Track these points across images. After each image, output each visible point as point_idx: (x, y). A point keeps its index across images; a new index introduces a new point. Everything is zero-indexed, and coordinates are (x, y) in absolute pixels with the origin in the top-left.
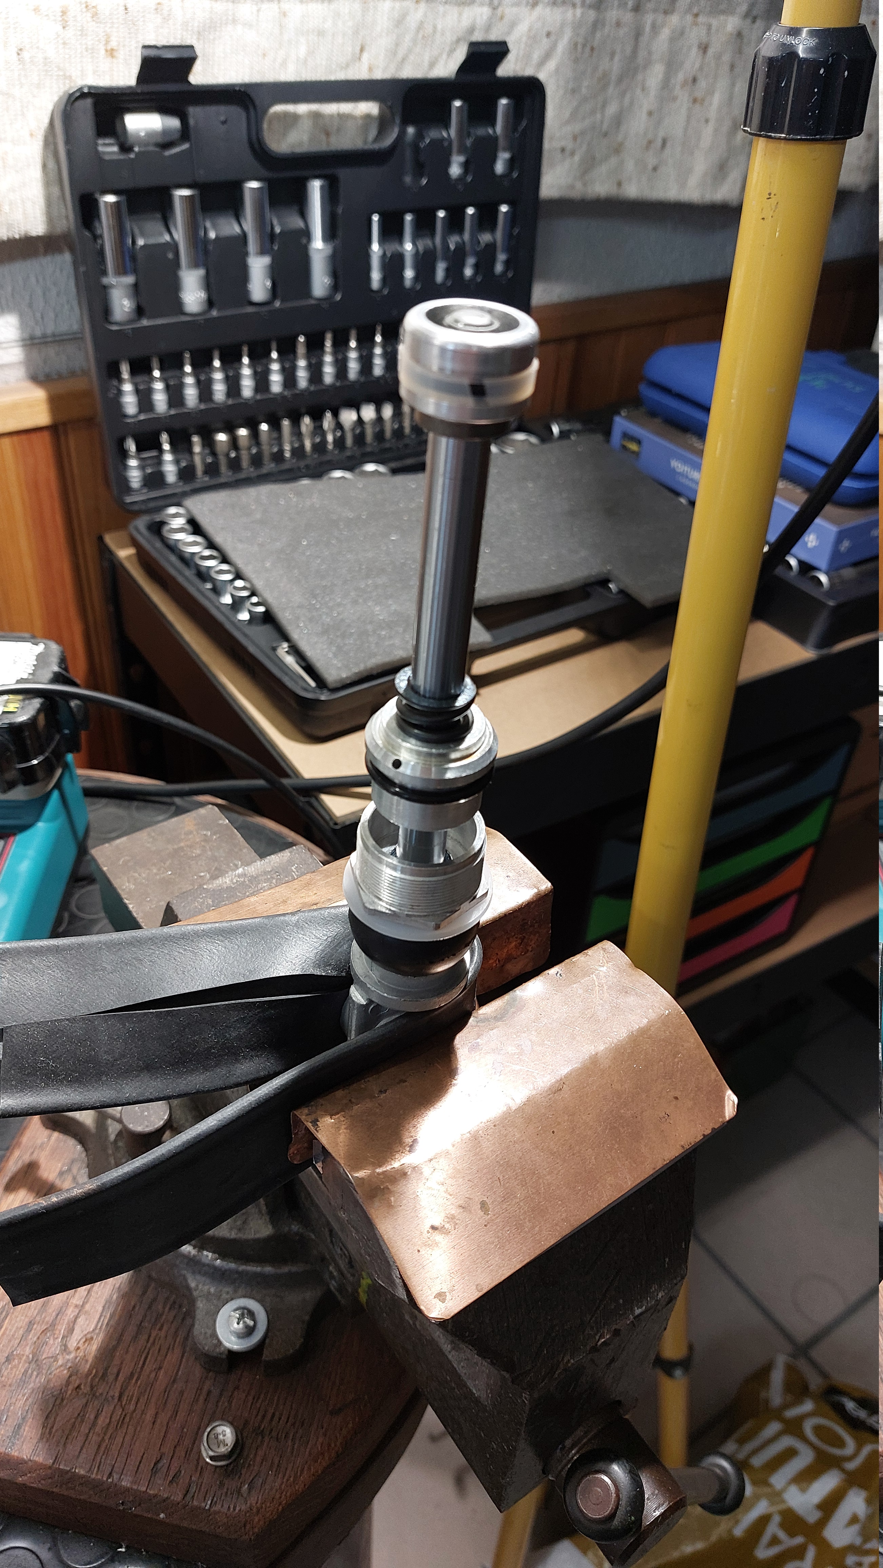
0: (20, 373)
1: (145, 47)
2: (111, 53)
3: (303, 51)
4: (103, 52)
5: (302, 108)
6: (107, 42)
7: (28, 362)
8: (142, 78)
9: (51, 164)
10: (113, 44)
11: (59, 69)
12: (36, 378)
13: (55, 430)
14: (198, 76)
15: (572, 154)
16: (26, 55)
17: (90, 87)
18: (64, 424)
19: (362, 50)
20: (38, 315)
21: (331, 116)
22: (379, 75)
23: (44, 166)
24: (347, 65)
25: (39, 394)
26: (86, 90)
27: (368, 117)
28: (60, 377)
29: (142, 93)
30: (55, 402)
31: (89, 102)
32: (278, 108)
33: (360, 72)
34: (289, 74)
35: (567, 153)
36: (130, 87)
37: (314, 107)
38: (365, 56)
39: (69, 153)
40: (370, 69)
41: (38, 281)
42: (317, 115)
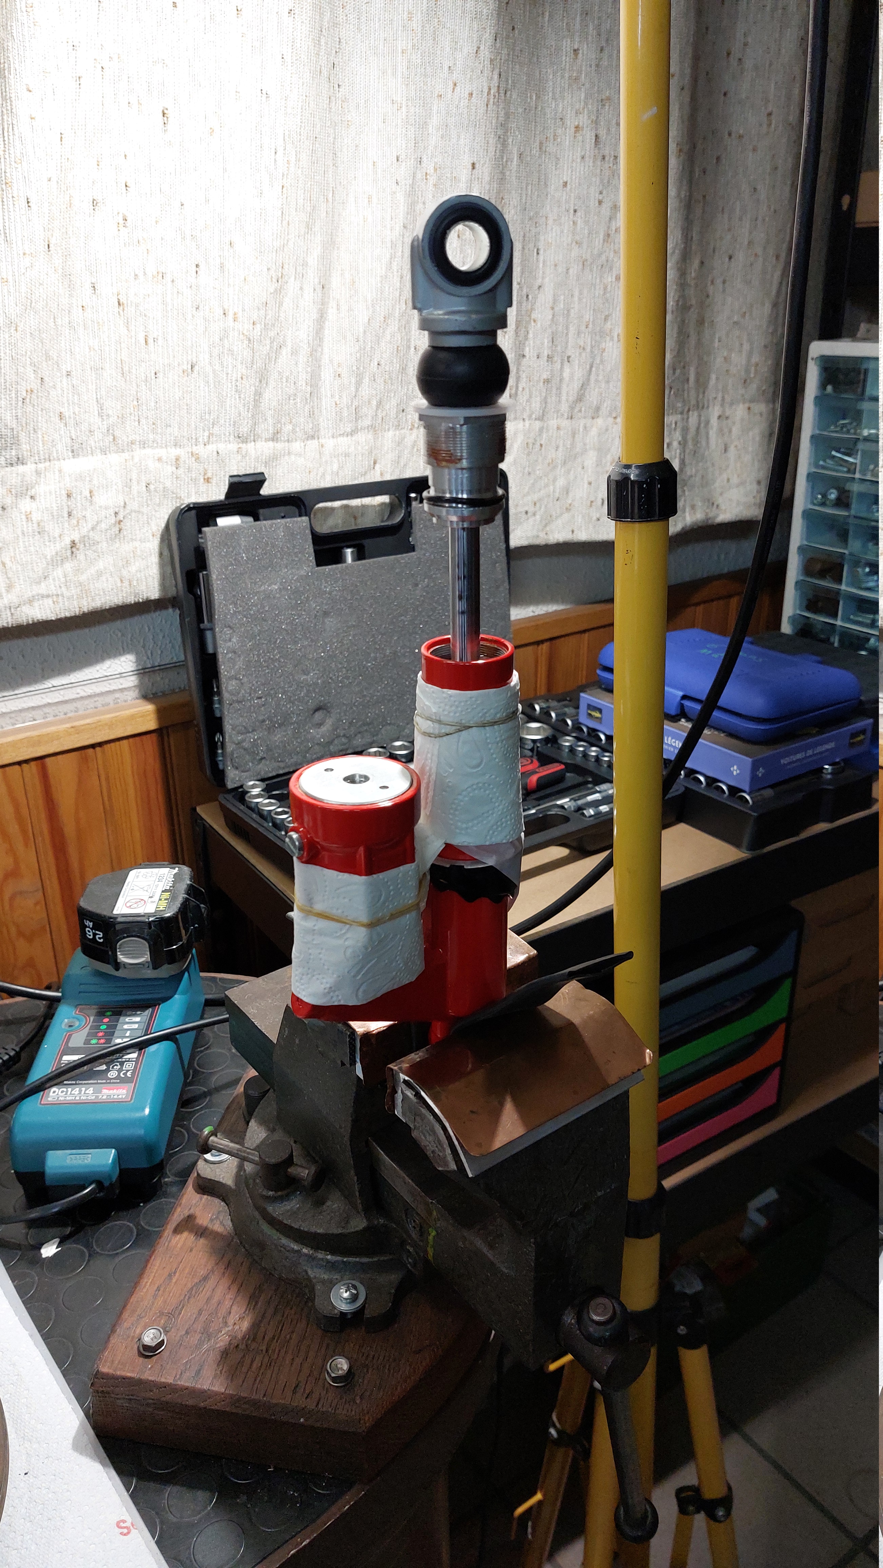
0: (133, 694)
1: (231, 476)
2: (208, 480)
3: (335, 467)
4: (202, 480)
5: (337, 504)
6: (205, 474)
7: (140, 686)
8: (228, 495)
9: (166, 553)
10: (209, 475)
11: (173, 493)
12: (146, 697)
13: (160, 733)
14: (266, 490)
15: (534, 514)
16: (152, 487)
17: (194, 504)
18: (167, 728)
19: (375, 463)
20: (149, 652)
21: (357, 507)
22: (388, 477)
23: (161, 554)
24: (366, 473)
25: (149, 708)
26: (192, 506)
27: (383, 504)
28: (164, 694)
29: (229, 504)
30: (161, 713)
31: (193, 512)
32: (321, 505)
33: (375, 477)
34: (327, 482)
35: (529, 514)
36: (221, 501)
37: (345, 502)
38: (377, 466)
39: (180, 546)
40: (382, 474)
41: (149, 630)
42: (346, 507)
